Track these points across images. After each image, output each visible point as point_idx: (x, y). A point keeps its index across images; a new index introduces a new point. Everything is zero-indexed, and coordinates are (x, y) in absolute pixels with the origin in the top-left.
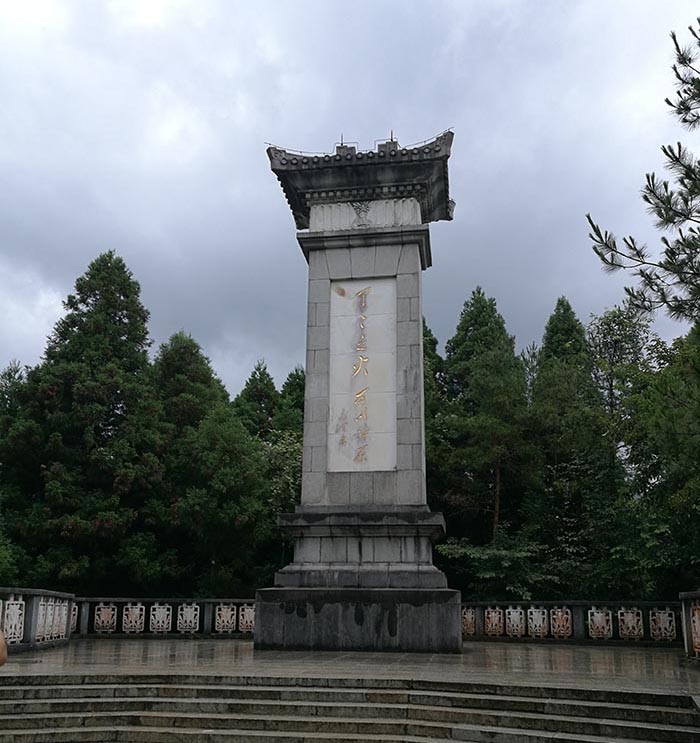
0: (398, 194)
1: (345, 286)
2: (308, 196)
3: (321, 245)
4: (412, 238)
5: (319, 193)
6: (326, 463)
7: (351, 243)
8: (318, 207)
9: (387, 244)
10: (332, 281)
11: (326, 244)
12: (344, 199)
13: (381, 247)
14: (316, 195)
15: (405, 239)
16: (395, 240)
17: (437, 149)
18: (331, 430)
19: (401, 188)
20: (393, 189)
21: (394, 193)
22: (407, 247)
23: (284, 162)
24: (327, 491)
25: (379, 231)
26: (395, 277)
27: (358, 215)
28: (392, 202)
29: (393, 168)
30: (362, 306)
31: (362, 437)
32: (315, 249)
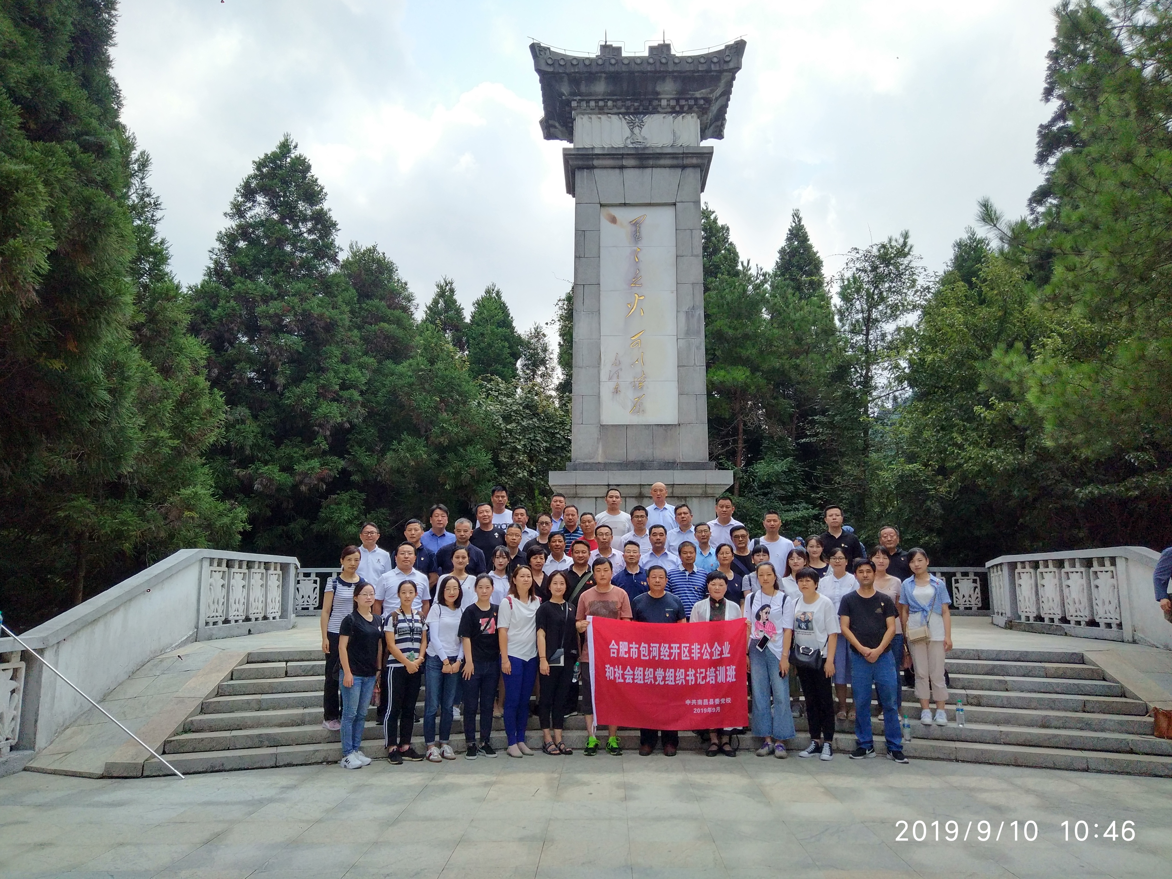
0: (678, 109)
1: (617, 212)
2: (574, 104)
3: (590, 163)
4: (694, 161)
5: (588, 102)
6: (599, 415)
7: (625, 162)
8: (586, 117)
9: (664, 167)
10: (602, 205)
11: (596, 162)
12: (615, 110)
13: (659, 169)
14: (584, 104)
15: (687, 161)
16: (675, 162)
17: (728, 59)
18: (604, 376)
19: (682, 102)
20: (673, 103)
21: (673, 107)
22: (689, 171)
23: (550, 62)
24: (600, 446)
25: (658, 151)
26: (675, 204)
27: (632, 130)
28: (670, 118)
29: (675, 79)
30: (636, 237)
31: (638, 386)
32: (581, 168)
